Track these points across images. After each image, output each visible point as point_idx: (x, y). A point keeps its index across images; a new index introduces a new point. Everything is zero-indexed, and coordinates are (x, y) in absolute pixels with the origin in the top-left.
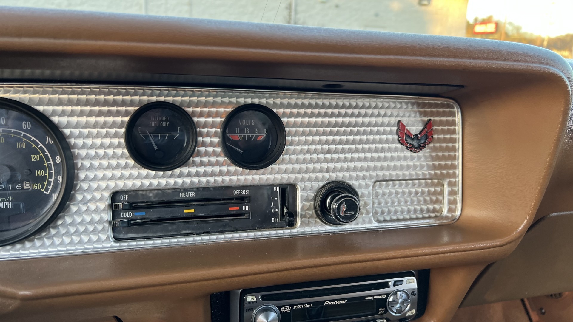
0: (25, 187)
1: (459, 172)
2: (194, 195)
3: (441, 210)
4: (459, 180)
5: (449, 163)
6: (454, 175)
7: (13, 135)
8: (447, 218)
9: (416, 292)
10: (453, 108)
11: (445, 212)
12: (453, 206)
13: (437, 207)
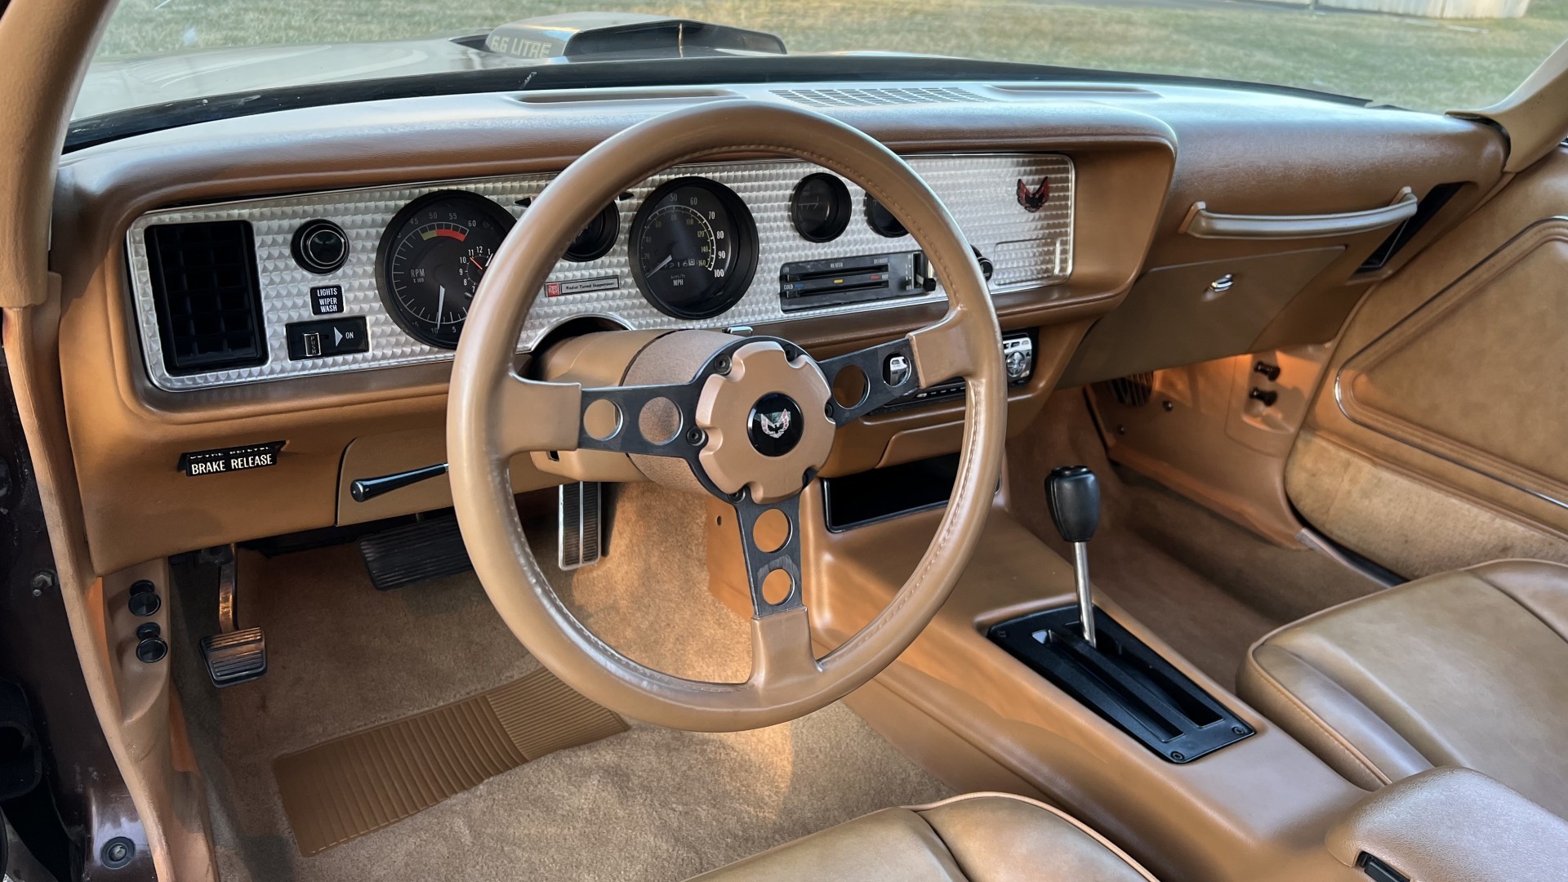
0: (690, 264)
1: (1071, 230)
2: (842, 265)
3: (1053, 268)
4: (1071, 238)
5: (1062, 221)
6: (1066, 234)
7: (683, 212)
8: (1057, 277)
9: (1030, 353)
10: (1067, 164)
11: (1057, 271)
12: (1064, 265)
13: (1049, 266)
